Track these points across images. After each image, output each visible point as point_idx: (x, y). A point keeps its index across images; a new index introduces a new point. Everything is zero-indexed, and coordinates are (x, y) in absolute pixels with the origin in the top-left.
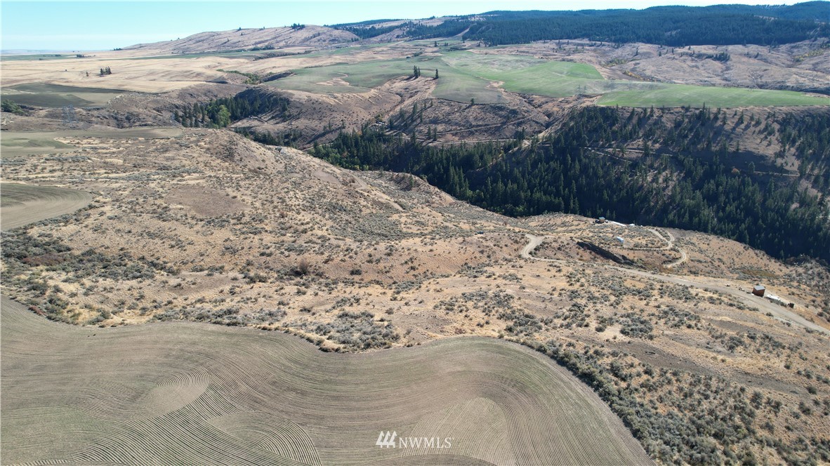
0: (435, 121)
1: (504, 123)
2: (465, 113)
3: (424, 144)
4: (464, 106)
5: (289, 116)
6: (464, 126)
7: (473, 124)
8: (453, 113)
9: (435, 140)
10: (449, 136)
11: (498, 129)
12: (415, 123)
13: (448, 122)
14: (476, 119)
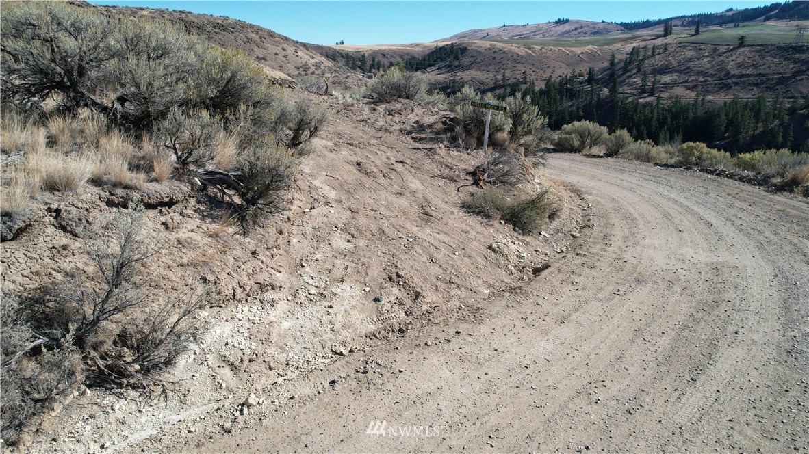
0: (663, 70)
1: (799, 73)
2: (722, 58)
3: (630, 100)
4: (723, 49)
5: (457, 67)
6: (712, 76)
7: (733, 72)
8: (698, 59)
9: (651, 95)
10: (679, 91)
11: (783, 81)
12: (627, 74)
13: (687, 71)
14: (739, 66)
